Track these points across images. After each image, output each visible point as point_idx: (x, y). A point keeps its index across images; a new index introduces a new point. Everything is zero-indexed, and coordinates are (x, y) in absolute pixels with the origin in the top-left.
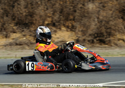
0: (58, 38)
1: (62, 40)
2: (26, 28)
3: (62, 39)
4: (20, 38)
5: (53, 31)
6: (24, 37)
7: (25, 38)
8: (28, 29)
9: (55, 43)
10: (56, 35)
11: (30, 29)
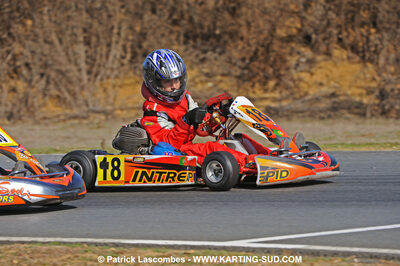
0: (321, 84)
1: (332, 91)
2: (214, 51)
3: (335, 87)
4: (196, 83)
5: (303, 60)
6: (207, 81)
7: (210, 84)
8: (220, 54)
9: (309, 100)
10: (312, 74)
11: (227, 54)
